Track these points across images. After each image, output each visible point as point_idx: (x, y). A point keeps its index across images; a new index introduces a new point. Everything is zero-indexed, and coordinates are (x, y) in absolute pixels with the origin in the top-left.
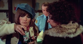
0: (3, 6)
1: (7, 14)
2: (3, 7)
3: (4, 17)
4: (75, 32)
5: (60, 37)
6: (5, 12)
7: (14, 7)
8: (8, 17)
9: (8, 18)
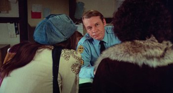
0: (8, 9)
1: (16, 27)
2: (8, 12)
3: (9, 33)
4: (163, 56)
5: (130, 62)
6: (12, 23)
7: (32, 11)
8: (18, 34)
9: (18, 36)
